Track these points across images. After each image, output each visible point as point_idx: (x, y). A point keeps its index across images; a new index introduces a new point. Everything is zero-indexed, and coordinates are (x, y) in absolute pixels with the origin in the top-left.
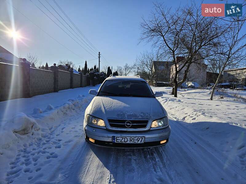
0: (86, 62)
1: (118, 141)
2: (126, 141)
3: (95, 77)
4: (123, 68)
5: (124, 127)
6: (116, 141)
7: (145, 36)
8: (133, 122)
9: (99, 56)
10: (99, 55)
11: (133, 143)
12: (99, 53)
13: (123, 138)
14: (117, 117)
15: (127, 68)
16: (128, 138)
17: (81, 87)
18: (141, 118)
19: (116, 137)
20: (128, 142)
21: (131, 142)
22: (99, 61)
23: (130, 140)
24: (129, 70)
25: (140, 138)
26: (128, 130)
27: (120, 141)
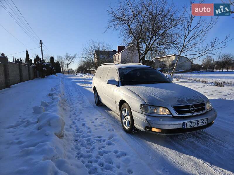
0: (27, 51)
1: (187, 126)
2: (194, 125)
3: (44, 68)
4: (64, 58)
5: (189, 112)
6: (185, 127)
7: (111, 24)
8: (195, 106)
9: (41, 45)
10: (41, 43)
11: (200, 126)
12: (41, 41)
13: (192, 123)
14: (179, 104)
15: (68, 57)
16: (196, 122)
17: (30, 79)
18: (199, 101)
19: (186, 123)
20: (196, 126)
21: (198, 126)
22: (42, 51)
23: (198, 124)
24: (70, 60)
25: (204, 120)
26: (194, 114)
27: (189, 126)
